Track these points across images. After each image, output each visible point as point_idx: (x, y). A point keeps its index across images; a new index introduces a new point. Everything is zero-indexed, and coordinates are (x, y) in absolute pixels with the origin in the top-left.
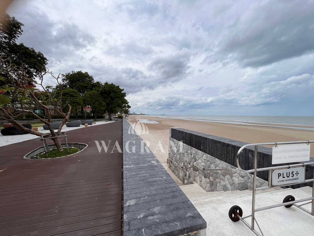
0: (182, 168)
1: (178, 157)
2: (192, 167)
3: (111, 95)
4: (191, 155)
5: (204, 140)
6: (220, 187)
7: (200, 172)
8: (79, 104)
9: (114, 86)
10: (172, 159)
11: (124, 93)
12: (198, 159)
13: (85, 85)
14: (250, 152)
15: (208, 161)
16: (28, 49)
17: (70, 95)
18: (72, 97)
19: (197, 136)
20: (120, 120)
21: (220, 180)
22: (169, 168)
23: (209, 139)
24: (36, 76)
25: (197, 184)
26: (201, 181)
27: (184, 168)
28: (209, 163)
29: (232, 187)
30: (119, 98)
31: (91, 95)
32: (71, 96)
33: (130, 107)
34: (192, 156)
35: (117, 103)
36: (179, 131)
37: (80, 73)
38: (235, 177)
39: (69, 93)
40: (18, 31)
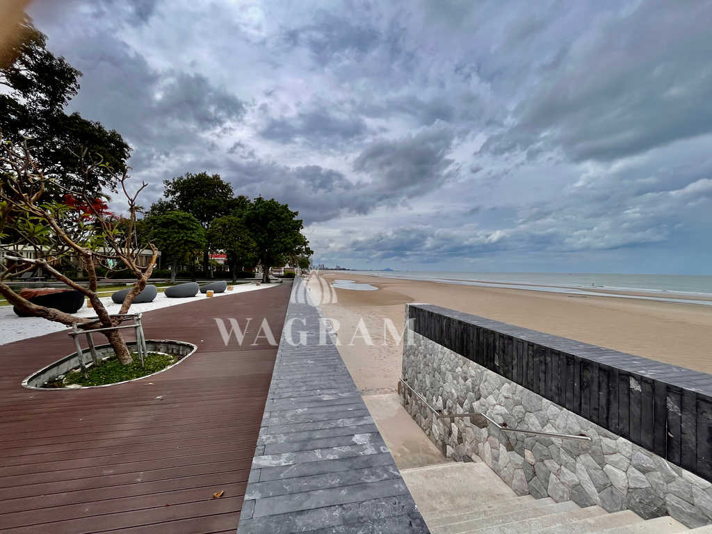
0: (440, 411)
1: (428, 382)
2: (467, 415)
3: (269, 226)
4: (465, 379)
5: (504, 343)
6: (561, 486)
7: (493, 432)
8: (199, 247)
9: (277, 205)
10: (412, 384)
11: (297, 221)
12: (486, 392)
13: (212, 203)
14: (670, 394)
15: (518, 403)
16: (87, 124)
17: (179, 225)
18: (183, 229)
19: (481, 330)
20: (287, 281)
21: (558, 467)
22: (404, 407)
23: (523, 342)
24: (104, 184)
25: (483, 463)
26: (496, 458)
27: (445, 412)
28: (519, 408)
29: (604, 494)
30: (286, 232)
31: (224, 226)
32: (182, 227)
33: (312, 252)
34: (469, 382)
35: (282, 243)
36: (431, 314)
37: (202, 179)
38: (615, 465)
39: (176, 222)
40: (70, 88)
